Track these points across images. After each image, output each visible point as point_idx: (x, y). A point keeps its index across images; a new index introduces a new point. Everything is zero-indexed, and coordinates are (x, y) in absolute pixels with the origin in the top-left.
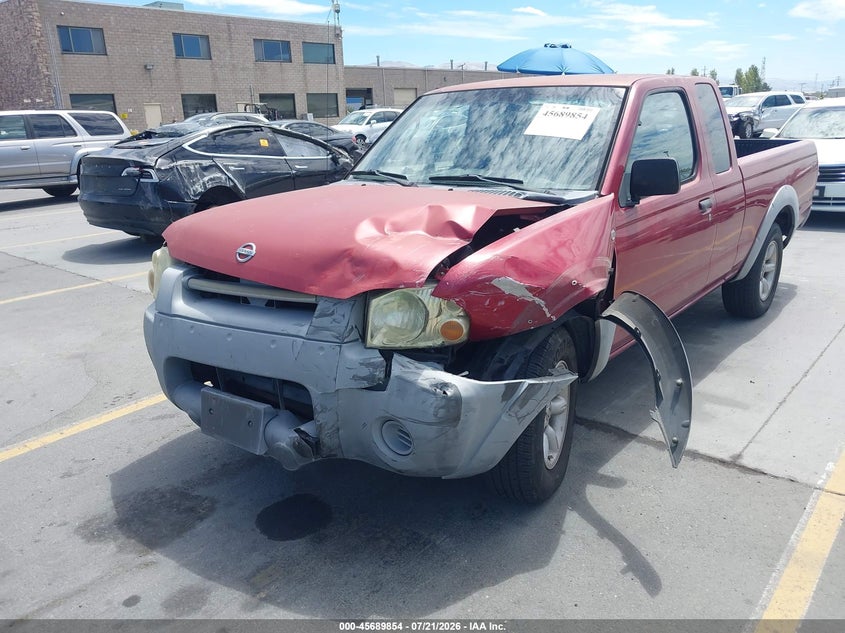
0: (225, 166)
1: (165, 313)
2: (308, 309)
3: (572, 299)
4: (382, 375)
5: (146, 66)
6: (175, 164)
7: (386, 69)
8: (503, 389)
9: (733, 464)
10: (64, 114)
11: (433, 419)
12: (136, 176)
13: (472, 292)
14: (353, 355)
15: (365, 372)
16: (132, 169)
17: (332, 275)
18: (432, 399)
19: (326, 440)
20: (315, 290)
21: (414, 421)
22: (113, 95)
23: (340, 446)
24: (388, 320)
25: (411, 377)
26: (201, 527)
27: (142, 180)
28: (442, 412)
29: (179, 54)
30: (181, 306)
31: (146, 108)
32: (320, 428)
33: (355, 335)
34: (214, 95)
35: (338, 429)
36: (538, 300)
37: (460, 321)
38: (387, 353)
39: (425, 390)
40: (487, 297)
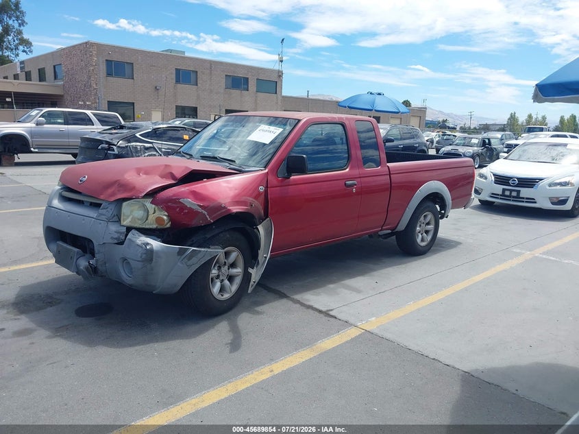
0: (159, 149)
1: (50, 206)
2: (98, 206)
3: (221, 213)
4: (123, 238)
5: (156, 87)
6: (129, 144)
7: (311, 99)
8: (178, 250)
9: (327, 314)
10: (88, 112)
11: (140, 259)
12: (106, 149)
13: (170, 204)
14: (113, 228)
15: (116, 236)
16: (104, 145)
17: (110, 191)
18: (140, 249)
19: (99, 267)
20: (102, 197)
21: (133, 260)
22: (133, 103)
23: (106, 271)
24: (132, 213)
25: (134, 239)
26: (49, 309)
27: (109, 152)
28: (144, 256)
29: (178, 81)
30: (56, 203)
31: (153, 112)
32: (97, 261)
33: (116, 219)
34: (197, 108)
35: (105, 263)
36: (204, 212)
37: (165, 218)
38: (129, 229)
39: (138, 245)
40: (178, 207)
